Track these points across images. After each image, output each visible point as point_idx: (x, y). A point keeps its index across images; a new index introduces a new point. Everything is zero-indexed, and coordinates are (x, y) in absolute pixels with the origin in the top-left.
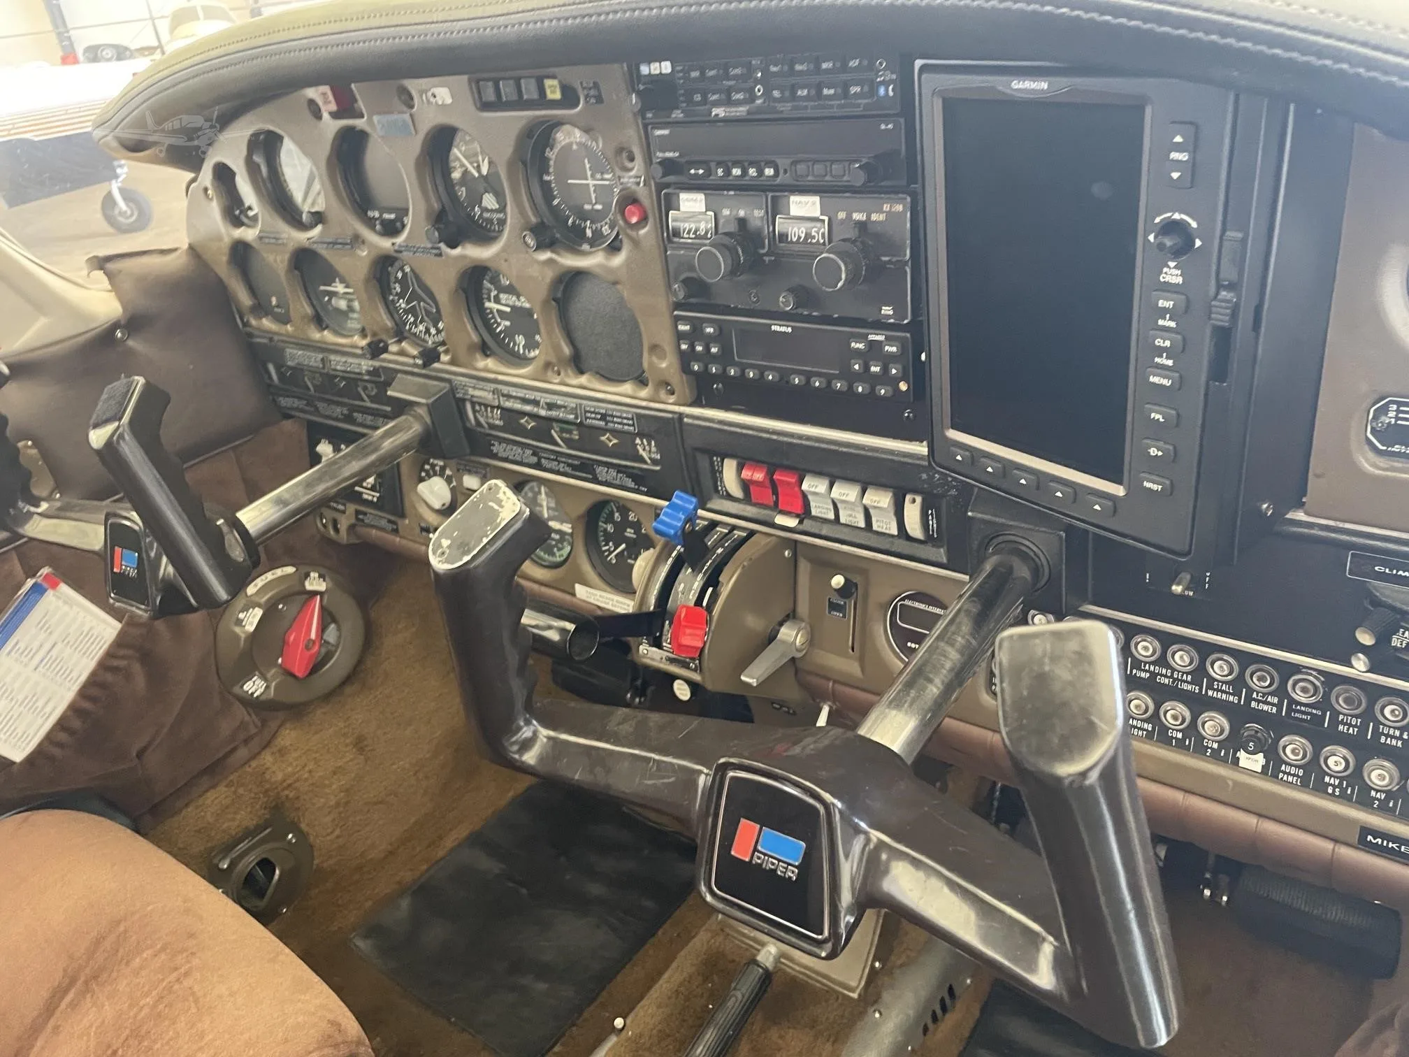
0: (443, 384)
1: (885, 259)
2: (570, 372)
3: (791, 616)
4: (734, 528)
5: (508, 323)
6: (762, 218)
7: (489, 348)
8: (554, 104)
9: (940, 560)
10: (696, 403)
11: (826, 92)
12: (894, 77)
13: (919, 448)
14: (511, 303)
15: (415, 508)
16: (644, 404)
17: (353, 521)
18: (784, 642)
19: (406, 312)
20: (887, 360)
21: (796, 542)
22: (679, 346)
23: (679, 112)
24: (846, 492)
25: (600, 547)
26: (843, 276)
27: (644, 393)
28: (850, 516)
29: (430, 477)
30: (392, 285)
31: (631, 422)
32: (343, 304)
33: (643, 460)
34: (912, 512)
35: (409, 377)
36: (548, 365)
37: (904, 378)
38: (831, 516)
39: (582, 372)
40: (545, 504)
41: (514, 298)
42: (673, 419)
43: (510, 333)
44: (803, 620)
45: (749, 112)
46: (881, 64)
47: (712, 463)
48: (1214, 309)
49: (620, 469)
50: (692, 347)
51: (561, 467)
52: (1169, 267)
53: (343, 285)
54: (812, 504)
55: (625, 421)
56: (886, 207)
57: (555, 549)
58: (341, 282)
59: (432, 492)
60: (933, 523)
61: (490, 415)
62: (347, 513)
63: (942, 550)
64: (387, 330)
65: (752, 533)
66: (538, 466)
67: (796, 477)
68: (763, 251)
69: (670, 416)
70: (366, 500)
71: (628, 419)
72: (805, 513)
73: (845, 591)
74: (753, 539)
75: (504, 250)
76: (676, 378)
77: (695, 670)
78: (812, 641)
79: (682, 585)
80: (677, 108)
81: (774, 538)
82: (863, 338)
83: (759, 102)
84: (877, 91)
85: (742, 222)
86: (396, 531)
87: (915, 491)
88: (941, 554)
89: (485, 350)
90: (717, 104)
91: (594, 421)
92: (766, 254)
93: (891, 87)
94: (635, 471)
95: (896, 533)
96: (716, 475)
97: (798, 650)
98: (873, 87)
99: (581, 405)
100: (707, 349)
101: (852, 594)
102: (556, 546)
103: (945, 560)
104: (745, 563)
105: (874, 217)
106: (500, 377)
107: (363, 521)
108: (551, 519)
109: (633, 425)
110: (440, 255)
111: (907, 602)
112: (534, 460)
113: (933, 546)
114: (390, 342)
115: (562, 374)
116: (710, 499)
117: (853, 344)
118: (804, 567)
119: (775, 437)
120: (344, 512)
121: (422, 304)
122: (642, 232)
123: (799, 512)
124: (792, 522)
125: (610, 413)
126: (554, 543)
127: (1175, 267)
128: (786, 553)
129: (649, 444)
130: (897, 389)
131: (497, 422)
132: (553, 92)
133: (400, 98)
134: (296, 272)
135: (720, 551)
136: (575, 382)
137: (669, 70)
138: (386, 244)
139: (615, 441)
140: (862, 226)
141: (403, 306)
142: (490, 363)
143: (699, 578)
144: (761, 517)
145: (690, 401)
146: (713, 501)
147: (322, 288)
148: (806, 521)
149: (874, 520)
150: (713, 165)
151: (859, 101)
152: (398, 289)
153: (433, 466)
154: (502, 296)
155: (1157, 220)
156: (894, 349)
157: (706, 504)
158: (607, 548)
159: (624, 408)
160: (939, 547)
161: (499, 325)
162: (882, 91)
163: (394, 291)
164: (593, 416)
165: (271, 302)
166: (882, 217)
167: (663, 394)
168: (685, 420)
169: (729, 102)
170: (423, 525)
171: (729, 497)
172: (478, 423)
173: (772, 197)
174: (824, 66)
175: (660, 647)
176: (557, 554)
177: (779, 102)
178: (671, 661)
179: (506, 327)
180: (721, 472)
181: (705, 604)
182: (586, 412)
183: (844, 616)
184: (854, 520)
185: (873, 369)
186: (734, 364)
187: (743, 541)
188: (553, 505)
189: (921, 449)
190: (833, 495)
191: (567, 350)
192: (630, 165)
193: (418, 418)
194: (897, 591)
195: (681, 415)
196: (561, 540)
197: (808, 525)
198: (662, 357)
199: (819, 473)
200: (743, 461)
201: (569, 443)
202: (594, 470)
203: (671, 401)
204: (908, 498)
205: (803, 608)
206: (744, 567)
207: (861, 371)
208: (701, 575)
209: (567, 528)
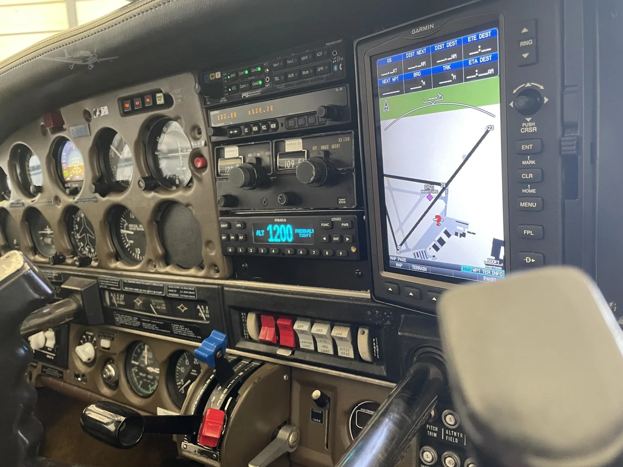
0: (93, 280)
1: (340, 169)
2: (161, 264)
3: (287, 422)
4: (253, 360)
5: (132, 242)
6: (269, 156)
7: (120, 257)
8: (161, 107)
9: (382, 374)
10: (232, 277)
11: (304, 73)
12: (342, 59)
13: (365, 294)
14: (134, 229)
15: (74, 363)
16: (202, 280)
17: (40, 372)
18: (281, 440)
19: (80, 240)
20: (343, 232)
21: (291, 368)
22: (221, 238)
23: (224, 98)
24: (321, 329)
25: (175, 383)
26: (314, 173)
27: (202, 273)
28: (324, 346)
29: (84, 342)
30: (74, 226)
31: (194, 293)
32: (49, 241)
33: (201, 319)
34: (363, 340)
35: (76, 278)
36: (149, 261)
37: (353, 243)
38: (312, 348)
39: (168, 264)
40: (146, 356)
41: (136, 226)
42: (218, 288)
43: (133, 247)
44: (295, 425)
45: (261, 93)
46: (335, 53)
47: (241, 316)
48: (563, 143)
49: (186, 324)
50: (228, 237)
51: (153, 327)
52: (527, 122)
53: (50, 229)
54: (301, 340)
55: (190, 293)
56: (340, 140)
57: (150, 386)
58: (49, 228)
59: (84, 351)
60: (376, 348)
61: (118, 299)
62: (38, 367)
63: (383, 367)
64: (68, 250)
65: (263, 363)
66: (140, 328)
67: (291, 321)
68: (269, 174)
69: (216, 287)
70: (49, 359)
71: (191, 291)
72: (296, 347)
73: (321, 402)
74: (263, 366)
75: (130, 194)
76: (221, 262)
77: (216, 459)
78: (301, 441)
79: (214, 397)
80: (223, 97)
81: (277, 366)
82: (329, 221)
83: (267, 86)
84: (333, 68)
85: (259, 160)
86: (62, 378)
87: (364, 325)
88: (382, 370)
89: (117, 258)
90: (245, 90)
91: (172, 294)
92: (271, 176)
93: (341, 65)
94: (195, 325)
95: (353, 357)
96: (243, 325)
97: (292, 447)
98: (331, 66)
99: (166, 285)
100: (237, 237)
101: (326, 404)
102: (150, 383)
103: (385, 374)
104: (256, 381)
105: (333, 147)
106: (125, 273)
107: (45, 372)
108: (148, 366)
109: (195, 295)
110: (97, 201)
111: (363, 410)
112: (138, 323)
113: (377, 365)
114: (67, 257)
115: (157, 266)
116: (238, 341)
117: (322, 224)
118: (297, 388)
119: (277, 294)
120: (35, 367)
121: (88, 234)
122: (204, 174)
123: (292, 346)
124: (286, 353)
125: (182, 288)
126: (149, 381)
127: (531, 121)
128: (285, 377)
129: (205, 309)
130: (349, 252)
131: (122, 303)
132: (160, 100)
133: (84, 116)
134: (26, 223)
135: (241, 374)
136: (163, 270)
137: (220, 76)
138: (71, 200)
139: (186, 308)
140: (327, 153)
141: (79, 237)
142: (119, 265)
143: (225, 392)
144: (269, 352)
145: (228, 275)
146: (240, 343)
147: (40, 232)
148: (296, 352)
149: (339, 348)
150: (242, 127)
151: (322, 76)
152: (77, 228)
153: (87, 336)
154: (130, 225)
155: (515, 91)
156: (347, 225)
157: (236, 344)
158: (180, 383)
159: (191, 285)
160: (381, 365)
161: (127, 243)
162: (336, 68)
163: (75, 229)
164: (172, 291)
165: (13, 242)
166: (338, 146)
167: (212, 273)
168: (225, 288)
169: (251, 88)
170: (77, 373)
171: (251, 340)
172: (112, 304)
173: (276, 142)
174: (303, 58)
175: (195, 443)
176: (151, 389)
177: (278, 84)
178: (202, 453)
179: (131, 244)
180: (246, 323)
181: (226, 409)
182: (169, 289)
183: (321, 422)
184: (326, 349)
185: (335, 239)
186: (252, 246)
187: (257, 368)
188: (151, 357)
189: (367, 295)
190: (312, 332)
191: (160, 251)
192: (198, 136)
193: (76, 301)
194: (354, 401)
195: (223, 286)
196: (153, 380)
197: (298, 355)
198: (212, 249)
199: (304, 317)
200: (259, 313)
201: (158, 312)
202: (171, 326)
203: (216, 277)
204: (360, 331)
205: (296, 417)
206: (255, 382)
207: (328, 241)
208: (226, 390)
209: (157, 371)
